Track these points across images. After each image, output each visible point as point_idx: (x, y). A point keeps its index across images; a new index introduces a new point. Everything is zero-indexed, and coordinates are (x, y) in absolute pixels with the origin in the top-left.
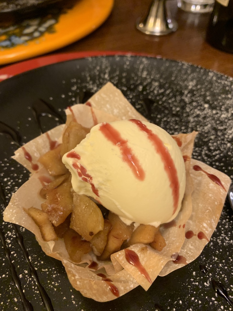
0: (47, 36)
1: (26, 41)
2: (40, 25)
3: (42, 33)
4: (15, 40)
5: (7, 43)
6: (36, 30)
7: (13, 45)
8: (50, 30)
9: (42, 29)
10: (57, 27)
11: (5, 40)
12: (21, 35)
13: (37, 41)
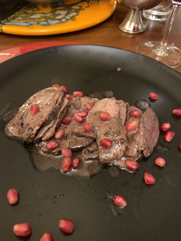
0: (70, 22)
1: (57, 23)
2: (66, 15)
3: (67, 20)
4: (50, 22)
5: (45, 23)
6: (64, 18)
7: (49, 24)
8: (73, 18)
9: (68, 17)
10: (77, 17)
11: (44, 21)
12: (54, 19)
13: (64, 24)
